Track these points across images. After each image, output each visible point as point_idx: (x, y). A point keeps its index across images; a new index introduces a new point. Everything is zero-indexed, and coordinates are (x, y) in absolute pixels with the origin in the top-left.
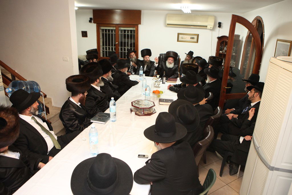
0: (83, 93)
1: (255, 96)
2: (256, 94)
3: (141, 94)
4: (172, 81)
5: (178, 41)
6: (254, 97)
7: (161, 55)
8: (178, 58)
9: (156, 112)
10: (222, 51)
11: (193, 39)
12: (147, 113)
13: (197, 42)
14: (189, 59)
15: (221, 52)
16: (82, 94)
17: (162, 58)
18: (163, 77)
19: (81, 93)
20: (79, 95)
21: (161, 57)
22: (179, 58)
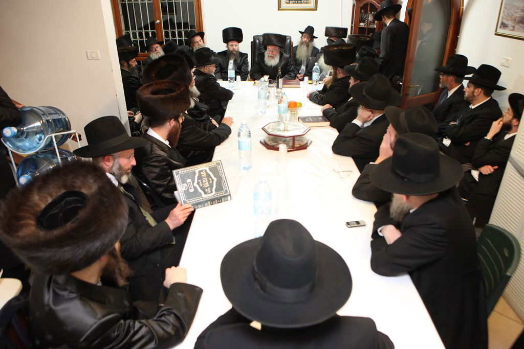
0: (176, 119)
1: (475, 94)
2: (476, 91)
3: (258, 113)
4: (291, 84)
5: (279, 8)
6: (474, 96)
7: (255, 38)
8: (288, 41)
9: (312, 141)
10: (364, 22)
11: (306, 3)
12: (298, 146)
13: (316, 9)
14: (308, 41)
15: (362, 24)
16: (174, 120)
17: (259, 43)
18: (278, 78)
19: (171, 119)
20: (168, 124)
21: (257, 41)
22: (290, 41)
